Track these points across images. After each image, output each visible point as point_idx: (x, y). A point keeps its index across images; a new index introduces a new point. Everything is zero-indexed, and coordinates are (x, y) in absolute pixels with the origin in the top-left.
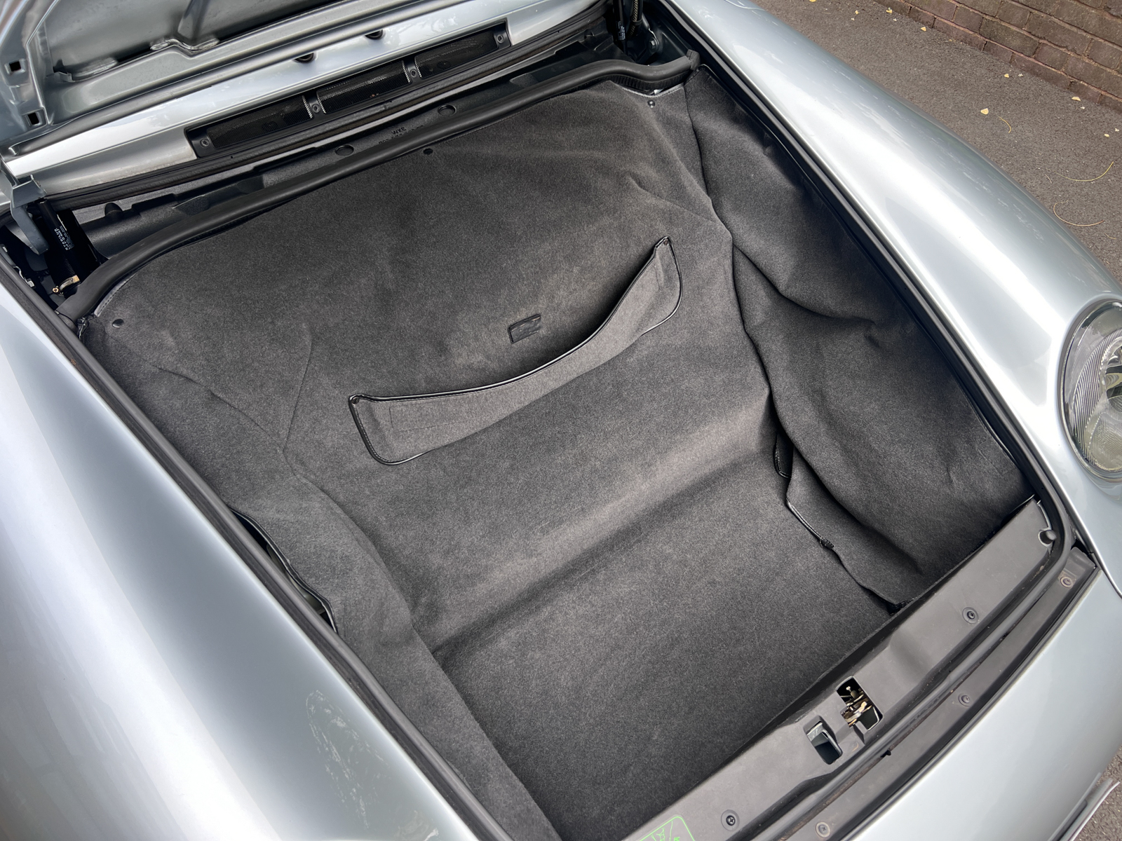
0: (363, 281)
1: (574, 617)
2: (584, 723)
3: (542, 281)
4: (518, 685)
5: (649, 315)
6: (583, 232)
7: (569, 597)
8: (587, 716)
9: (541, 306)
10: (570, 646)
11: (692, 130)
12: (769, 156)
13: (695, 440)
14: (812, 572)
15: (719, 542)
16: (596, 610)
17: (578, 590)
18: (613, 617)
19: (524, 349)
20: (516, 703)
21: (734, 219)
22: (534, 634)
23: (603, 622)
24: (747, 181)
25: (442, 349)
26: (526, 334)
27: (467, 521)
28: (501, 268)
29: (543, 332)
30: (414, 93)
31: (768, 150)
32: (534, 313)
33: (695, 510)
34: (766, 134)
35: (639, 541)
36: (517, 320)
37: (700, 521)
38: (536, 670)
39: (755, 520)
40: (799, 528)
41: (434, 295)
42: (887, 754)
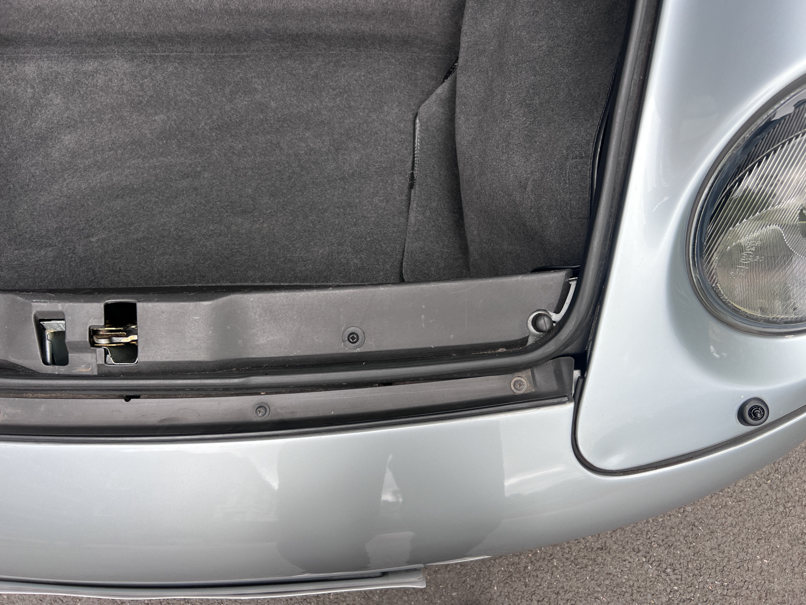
7: (122, 66)
16: (143, 96)
17: (138, 65)
18: (156, 114)
23: (141, 111)
33: (318, 62)
37: (313, 76)
42: (128, 399)
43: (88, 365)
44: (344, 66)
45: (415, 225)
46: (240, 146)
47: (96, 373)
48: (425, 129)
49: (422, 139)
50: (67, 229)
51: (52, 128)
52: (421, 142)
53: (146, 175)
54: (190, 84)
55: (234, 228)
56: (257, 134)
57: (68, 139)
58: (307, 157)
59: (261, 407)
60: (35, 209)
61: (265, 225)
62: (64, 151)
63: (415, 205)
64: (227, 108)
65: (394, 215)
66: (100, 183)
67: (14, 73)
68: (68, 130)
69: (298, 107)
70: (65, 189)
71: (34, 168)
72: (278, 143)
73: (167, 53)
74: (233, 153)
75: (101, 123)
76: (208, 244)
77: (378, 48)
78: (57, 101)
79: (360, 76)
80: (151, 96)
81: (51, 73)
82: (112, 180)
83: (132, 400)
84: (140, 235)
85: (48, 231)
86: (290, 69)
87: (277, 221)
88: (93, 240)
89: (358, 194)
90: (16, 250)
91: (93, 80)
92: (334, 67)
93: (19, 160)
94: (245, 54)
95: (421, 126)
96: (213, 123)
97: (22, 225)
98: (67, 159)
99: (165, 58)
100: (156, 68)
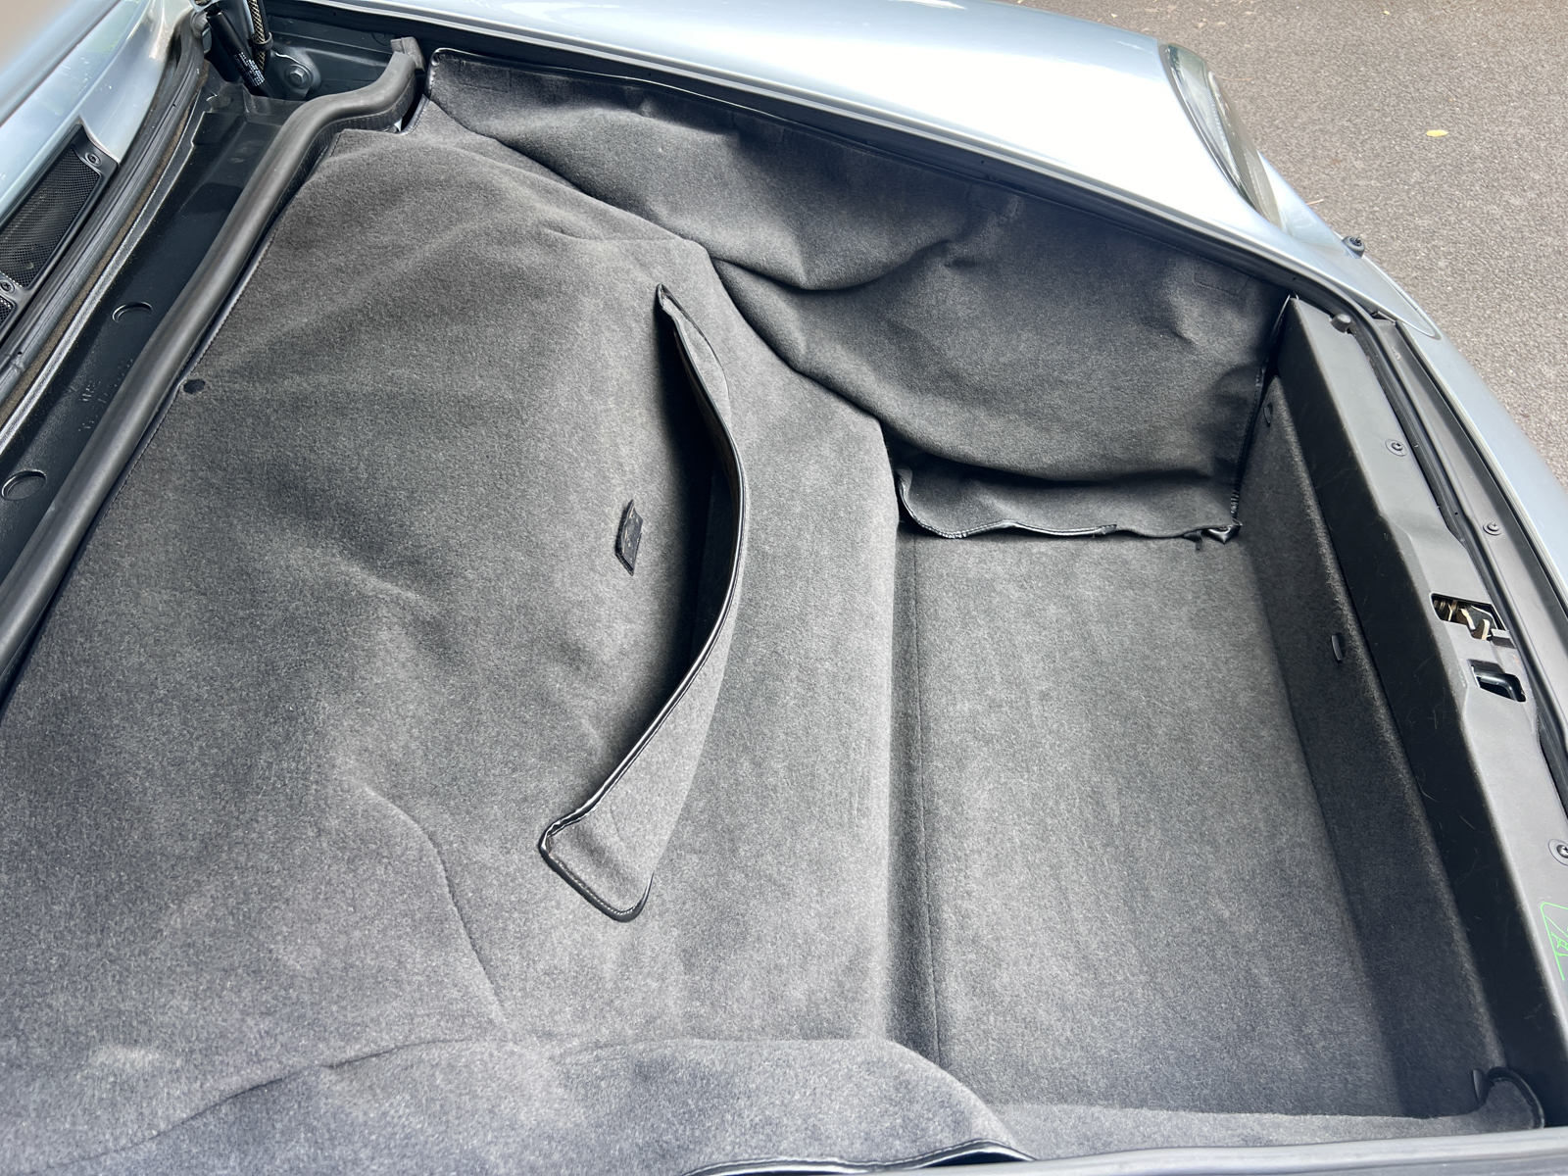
0: (384, 635)
1: (981, 888)
3: (595, 447)
4: (1033, 1035)
6: (581, 338)
7: (948, 872)
8: (1132, 979)
9: (619, 489)
11: (504, 147)
12: (653, 115)
15: (995, 646)
16: (989, 853)
17: (944, 852)
21: (684, 223)
22: (973, 956)
23: (1009, 858)
24: (661, 162)
25: (573, 656)
26: (636, 547)
27: (787, 894)
28: (542, 463)
29: (644, 528)
30: (46, 315)
31: (646, 108)
32: (621, 506)
33: (931, 637)
34: (626, 87)
35: (926, 728)
36: (615, 532)
37: (951, 643)
38: (1024, 995)
39: (995, 591)
41: (502, 574)
44: (936, 612)
53: (1105, 860)
58: (1057, 661)
62: (1079, 980)
66: (1125, 924)
81: (964, 979)
82: (1118, 907)
85: (1223, 985)
86: (942, 668)
92: (937, 622)
97: (1217, 1031)
98: (1092, 976)
100: (947, 829)
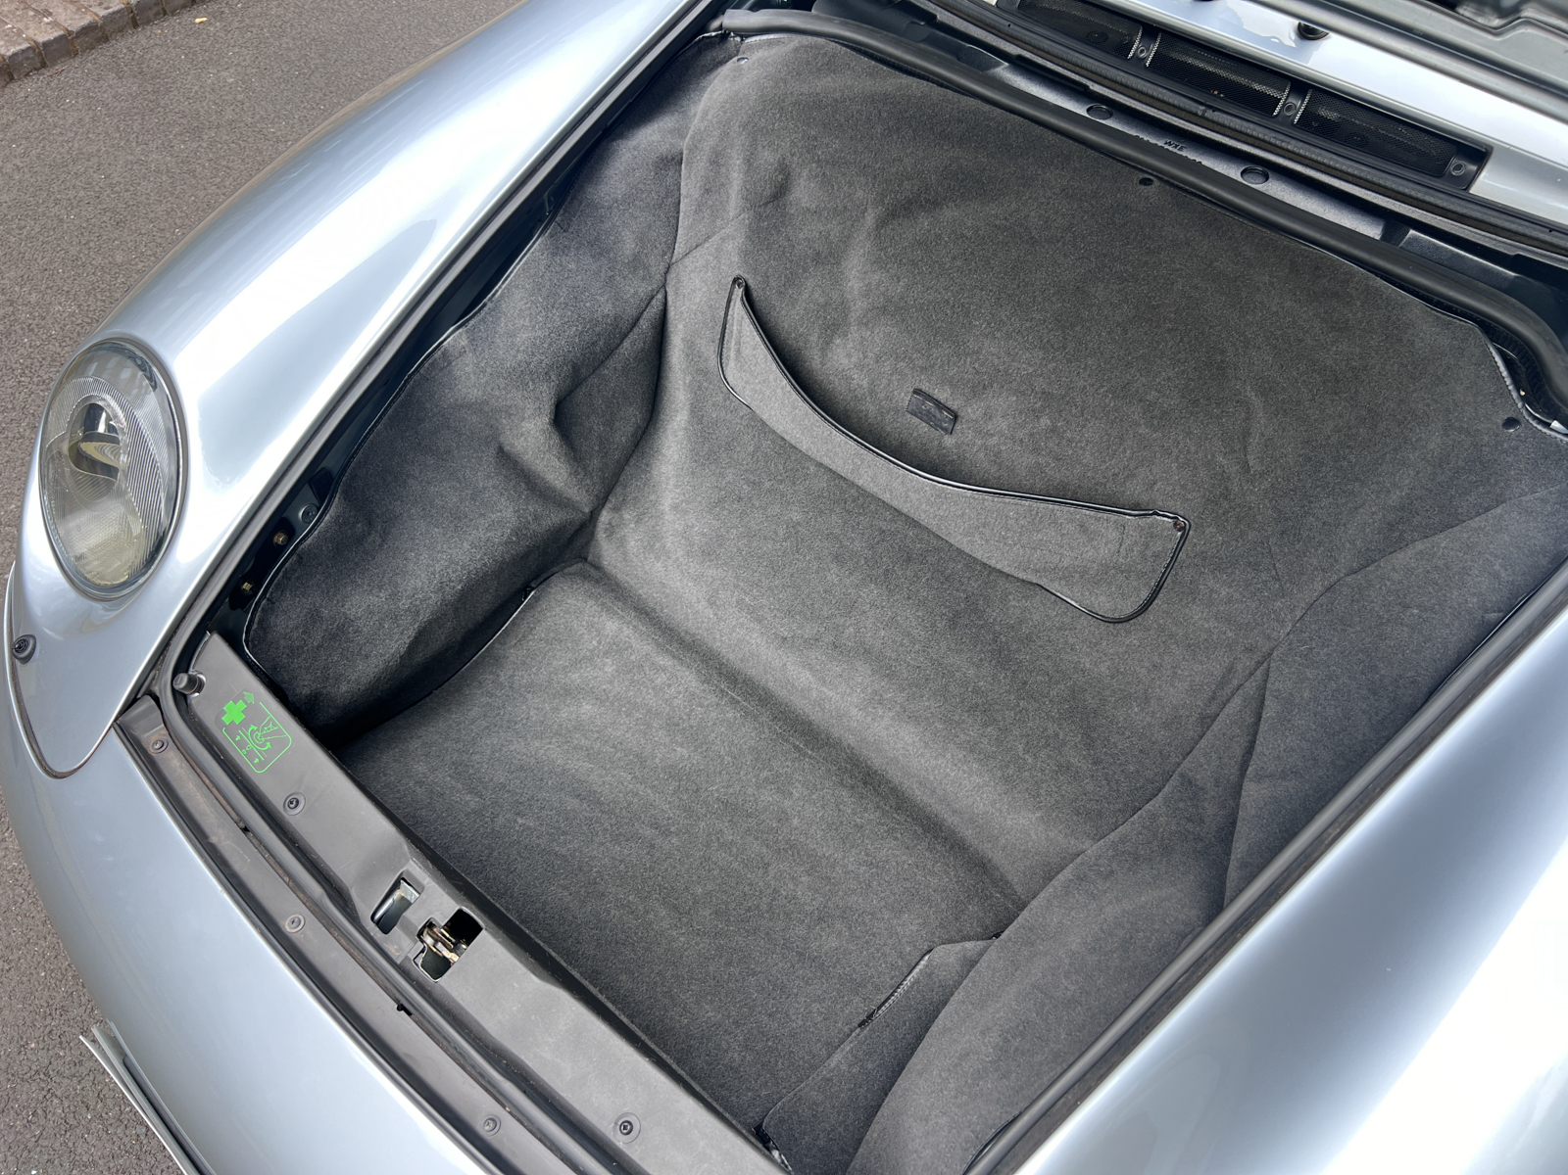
1: (667, 696)
2: (537, 744)
3: (995, 385)
5: (1067, 576)
7: (690, 681)
9: (971, 411)
10: (629, 702)
13: (949, 756)
14: (815, 1007)
15: (832, 860)
16: (684, 721)
17: (704, 691)
18: (682, 745)
19: (915, 434)
20: (548, 664)
23: (671, 733)
26: (927, 417)
28: (970, 323)
29: (949, 441)
30: (1252, 126)
32: (955, 407)
33: (873, 816)
35: (796, 747)
36: (931, 392)
37: (856, 825)
39: (885, 907)
40: (892, 979)
42: (401, 1008)
43: (400, 949)
44: (896, 839)
45: (832, 1071)
46: (731, 837)
47: (398, 962)
48: (928, 974)
49: (917, 982)
50: (508, 791)
51: (583, 689)
52: (913, 984)
53: (621, 795)
54: (736, 742)
55: (651, 916)
56: (757, 839)
57: (587, 708)
58: (785, 901)
59: (494, 1121)
60: (500, 750)
61: (682, 939)
62: (574, 716)
63: (848, 1048)
64: (750, 791)
65: (819, 1040)
66: (576, 771)
67: (596, 619)
68: (594, 701)
69: (817, 844)
70: (542, 751)
71: (536, 711)
72: (768, 864)
73: (739, 698)
74: (718, 839)
75: (627, 717)
76: (613, 912)
77: (948, 847)
78: (609, 669)
79: (904, 862)
80: (691, 727)
81: (626, 642)
82: (589, 776)
83: (403, 1012)
84: (564, 851)
85: (491, 780)
86: (839, 800)
87: (696, 943)
88: (520, 821)
89: (802, 984)
90: (450, 776)
91: (655, 674)
92: (885, 832)
93: (530, 696)
94: (810, 752)
95: (927, 966)
96: (725, 795)
97: (478, 756)
98: (569, 726)
99: (734, 702)
100: (718, 704)
